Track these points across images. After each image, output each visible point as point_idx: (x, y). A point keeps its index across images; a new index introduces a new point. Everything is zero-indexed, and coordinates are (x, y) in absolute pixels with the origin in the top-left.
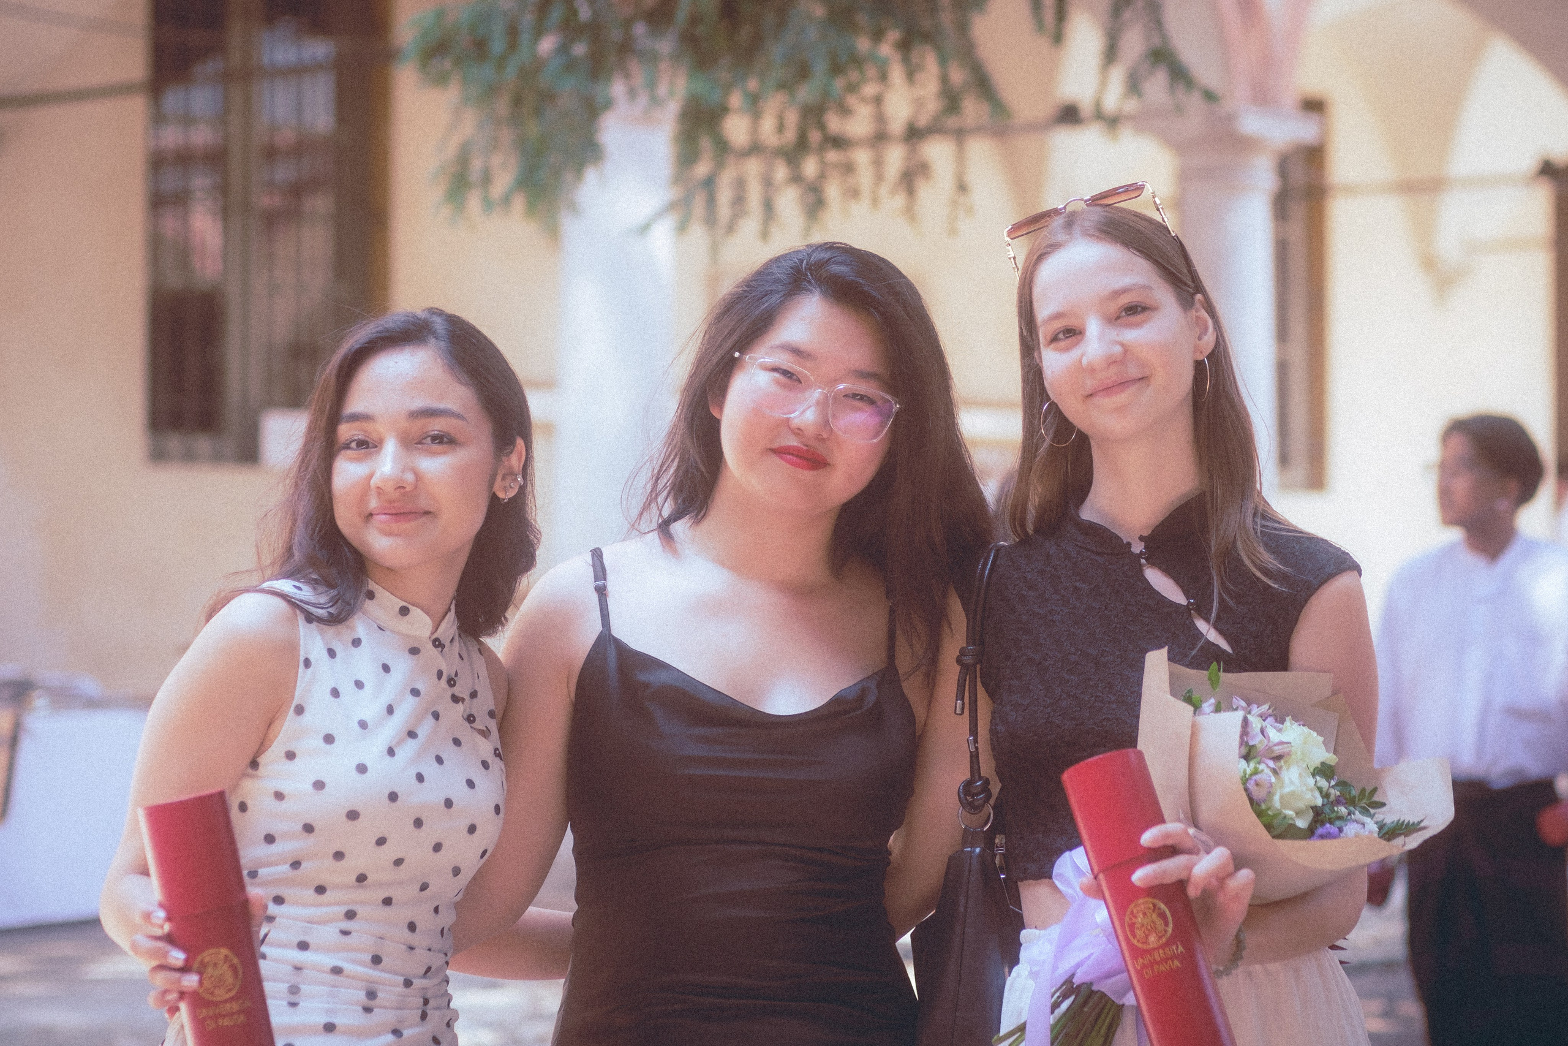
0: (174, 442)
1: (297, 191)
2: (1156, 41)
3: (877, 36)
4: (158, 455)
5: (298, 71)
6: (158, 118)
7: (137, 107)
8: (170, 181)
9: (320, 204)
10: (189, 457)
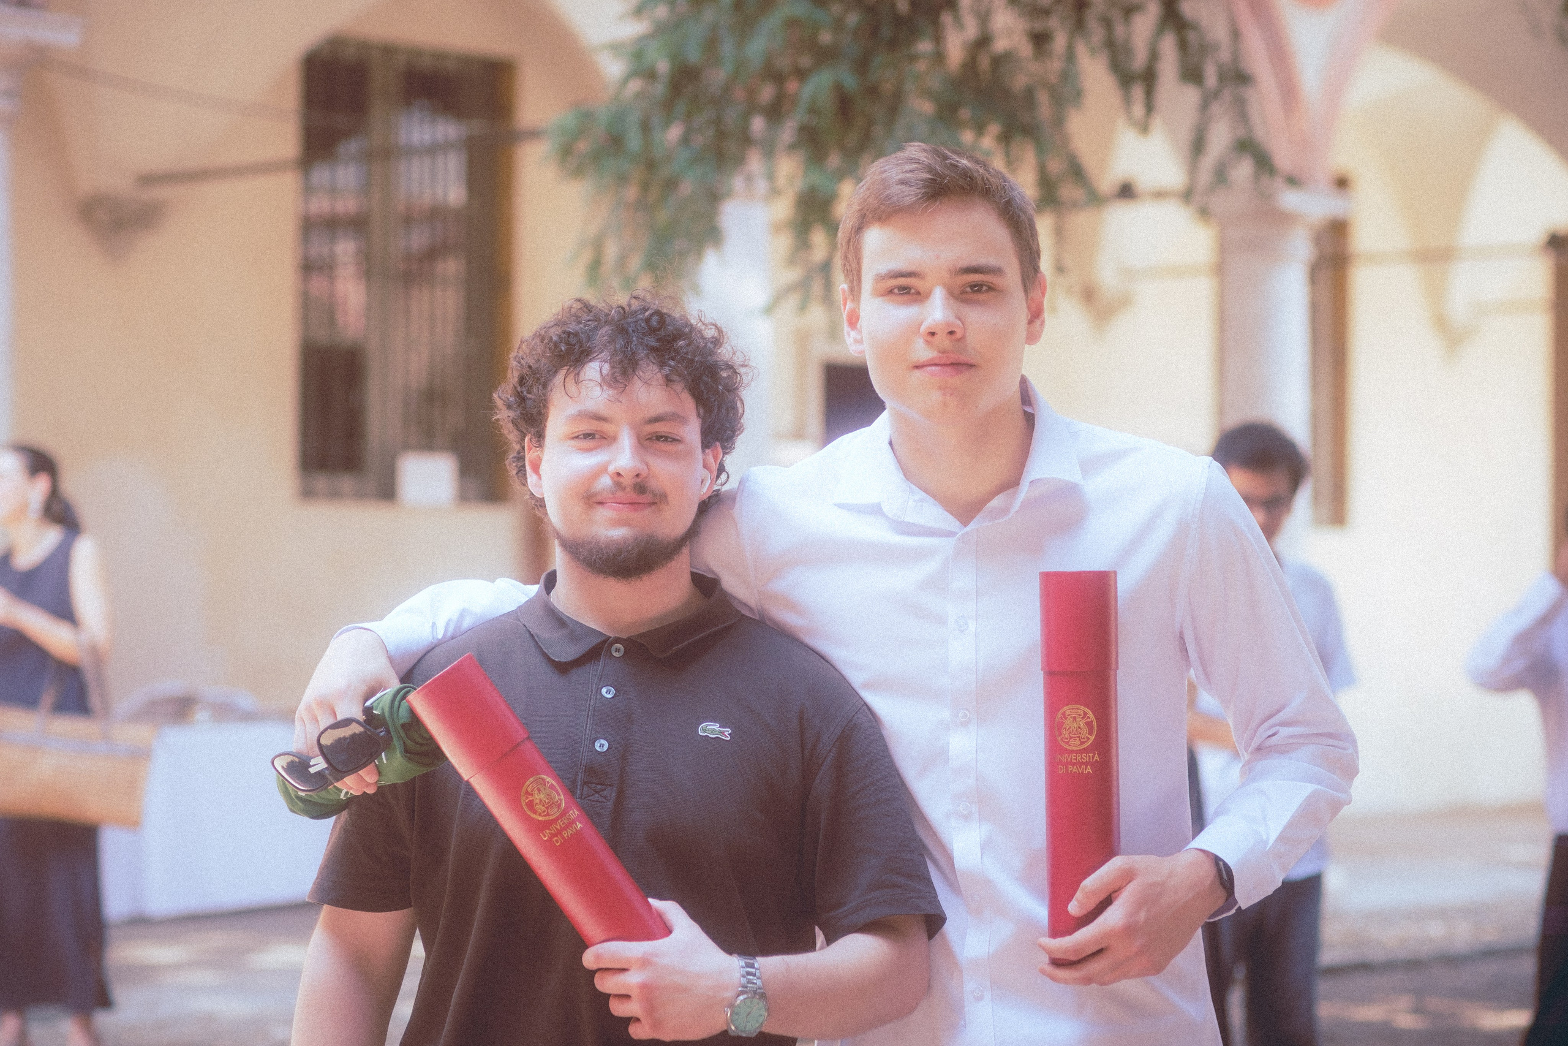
0: (321, 482)
1: (432, 254)
2: (1241, 132)
3: (980, 129)
4: (307, 493)
5: (433, 150)
6: (308, 190)
7: (288, 184)
8: (319, 248)
9: (451, 267)
10: (335, 495)
